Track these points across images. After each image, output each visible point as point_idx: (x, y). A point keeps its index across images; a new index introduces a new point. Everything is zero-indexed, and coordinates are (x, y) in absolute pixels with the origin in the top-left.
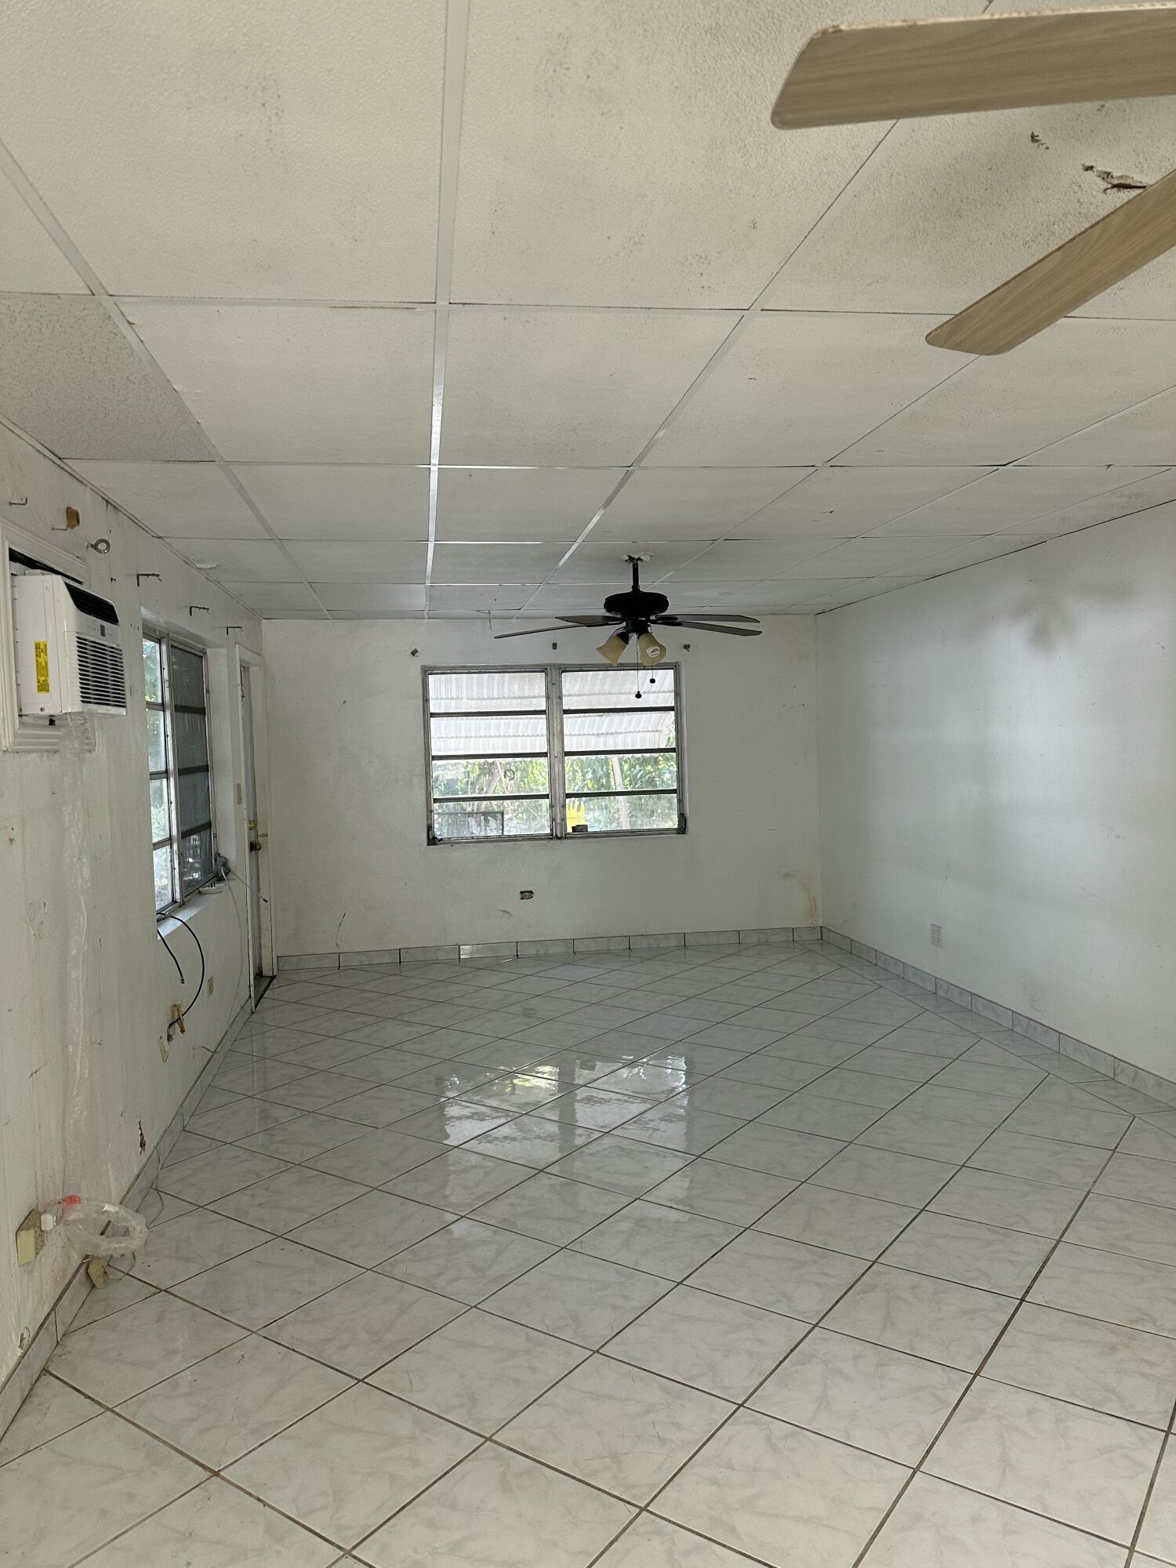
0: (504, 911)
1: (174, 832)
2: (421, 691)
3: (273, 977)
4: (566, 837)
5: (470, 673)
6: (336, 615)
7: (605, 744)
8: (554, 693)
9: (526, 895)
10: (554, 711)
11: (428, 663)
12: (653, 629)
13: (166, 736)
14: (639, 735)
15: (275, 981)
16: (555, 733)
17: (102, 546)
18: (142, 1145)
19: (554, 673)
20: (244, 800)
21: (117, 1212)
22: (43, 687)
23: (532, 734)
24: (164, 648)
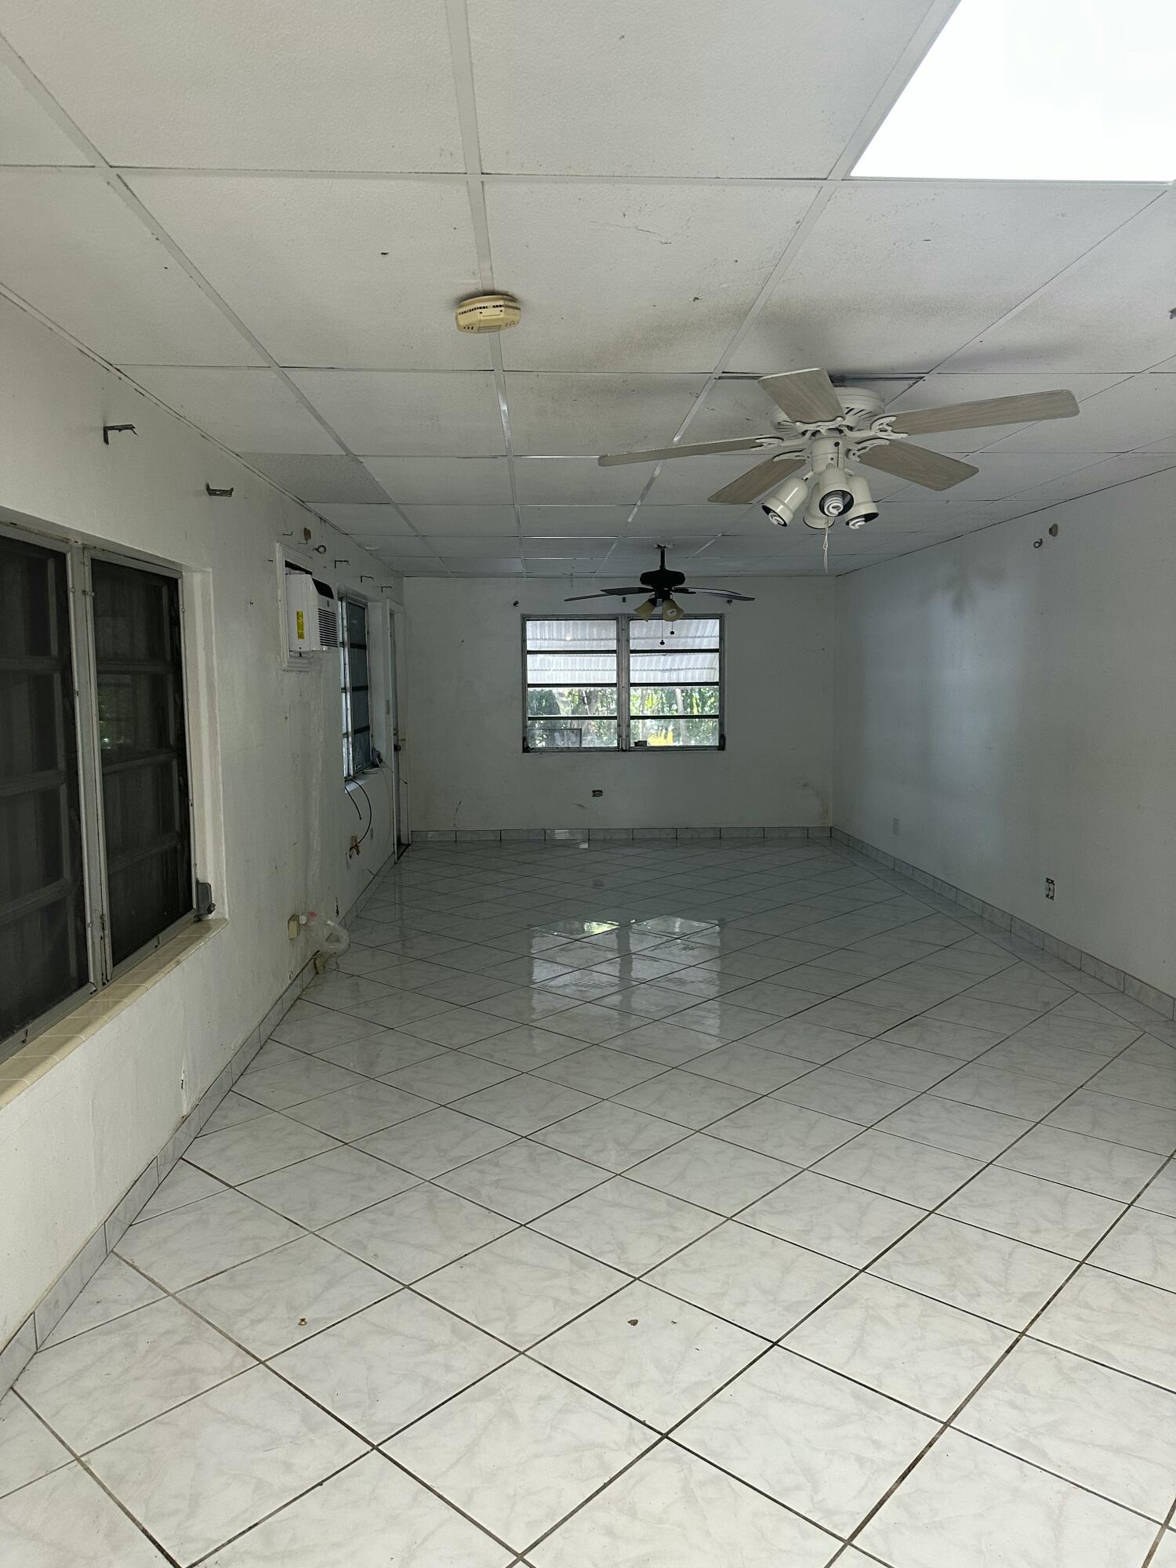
0: (580, 805)
1: (350, 730)
2: (520, 634)
3: (409, 845)
4: (630, 750)
5: (558, 620)
6: (459, 575)
7: (669, 678)
8: (623, 637)
9: (597, 793)
10: (623, 652)
11: (527, 612)
12: (674, 596)
13: (345, 664)
14: (697, 671)
15: (410, 847)
16: (623, 669)
17: (322, 549)
18: (338, 912)
19: (623, 622)
20: (391, 712)
21: (334, 926)
22: (301, 636)
23: (604, 669)
24: (344, 604)
